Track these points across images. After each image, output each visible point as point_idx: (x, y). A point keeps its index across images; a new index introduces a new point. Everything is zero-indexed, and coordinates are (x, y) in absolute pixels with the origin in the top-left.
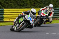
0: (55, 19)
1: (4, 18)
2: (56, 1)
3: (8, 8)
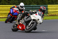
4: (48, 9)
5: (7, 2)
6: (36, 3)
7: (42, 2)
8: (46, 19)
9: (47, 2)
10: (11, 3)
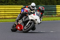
4: (57, 10)
5: (14, 2)
6: (44, 3)
7: (50, 2)
8: (54, 20)
9: (55, 2)
10: (18, 3)
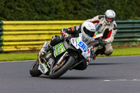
0: (125, 45)
1: (4, 43)
2: (128, 3)
3: (13, 20)
5: (71, 13)
